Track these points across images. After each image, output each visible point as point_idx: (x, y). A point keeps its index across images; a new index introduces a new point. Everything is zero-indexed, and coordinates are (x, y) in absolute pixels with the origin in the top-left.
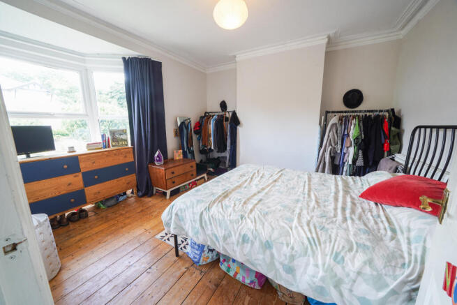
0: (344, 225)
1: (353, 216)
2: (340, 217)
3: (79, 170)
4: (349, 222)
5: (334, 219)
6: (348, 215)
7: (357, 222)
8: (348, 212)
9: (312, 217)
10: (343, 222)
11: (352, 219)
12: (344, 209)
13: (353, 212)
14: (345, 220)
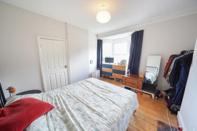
0: (56, 94)
1: (55, 98)
2: (59, 95)
3: (112, 68)
4: (55, 95)
5: (60, 94)
6: (56, 97)
7: (53, 97)
8: (57, 98)
9: (65, 91)
10: (57, 94)
11: (55, 96)
12: (59, 99)
13: (55, 100)
14: (57, 96)
